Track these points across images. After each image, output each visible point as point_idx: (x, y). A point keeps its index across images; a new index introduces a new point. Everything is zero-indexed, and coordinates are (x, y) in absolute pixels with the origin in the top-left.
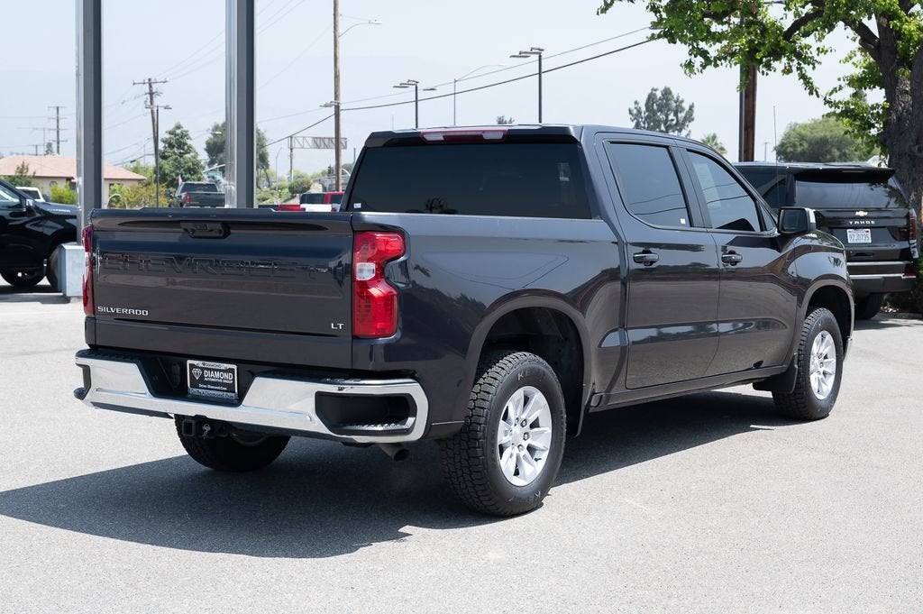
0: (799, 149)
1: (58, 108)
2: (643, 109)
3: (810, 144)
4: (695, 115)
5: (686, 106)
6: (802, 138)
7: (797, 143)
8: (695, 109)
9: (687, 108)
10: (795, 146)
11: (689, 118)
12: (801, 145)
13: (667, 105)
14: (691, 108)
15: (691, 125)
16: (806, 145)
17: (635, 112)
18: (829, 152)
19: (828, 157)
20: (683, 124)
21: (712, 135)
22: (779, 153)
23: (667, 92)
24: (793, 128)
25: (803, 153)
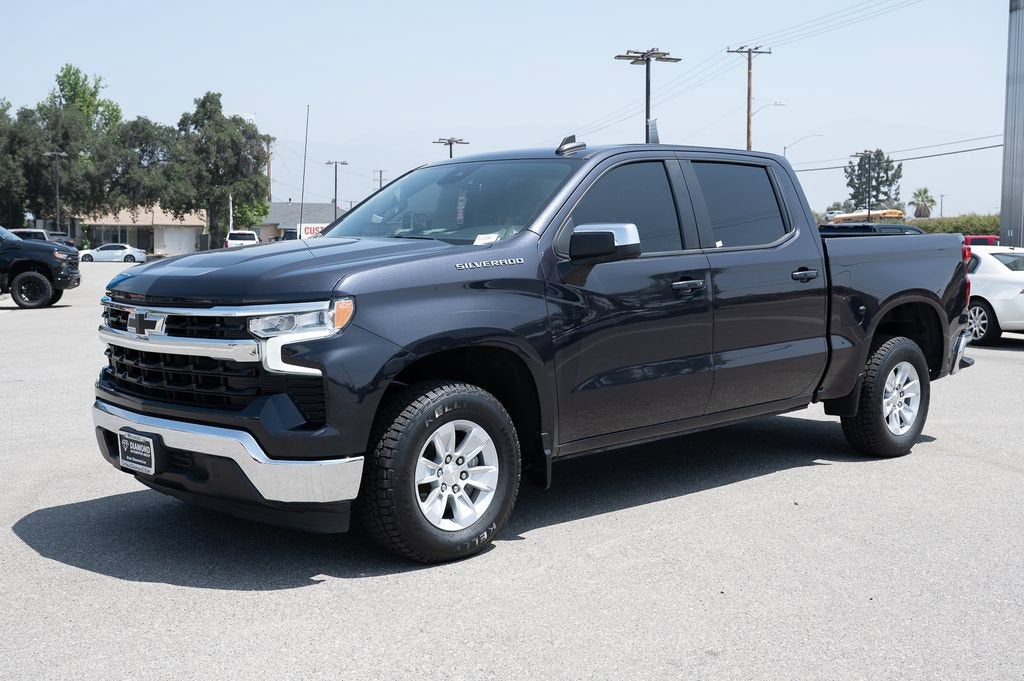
1: (381, 172)
2: (857, 168)
5: (895, 165)
8: (903, 168)
9: (896, 167)
11: (897, 175)
13: (878, 164)
14: (900, 166)
15: (900, 180)
17: (849, 170)
20: (893, 180)
21: (923, 189)
23: (879, 154)
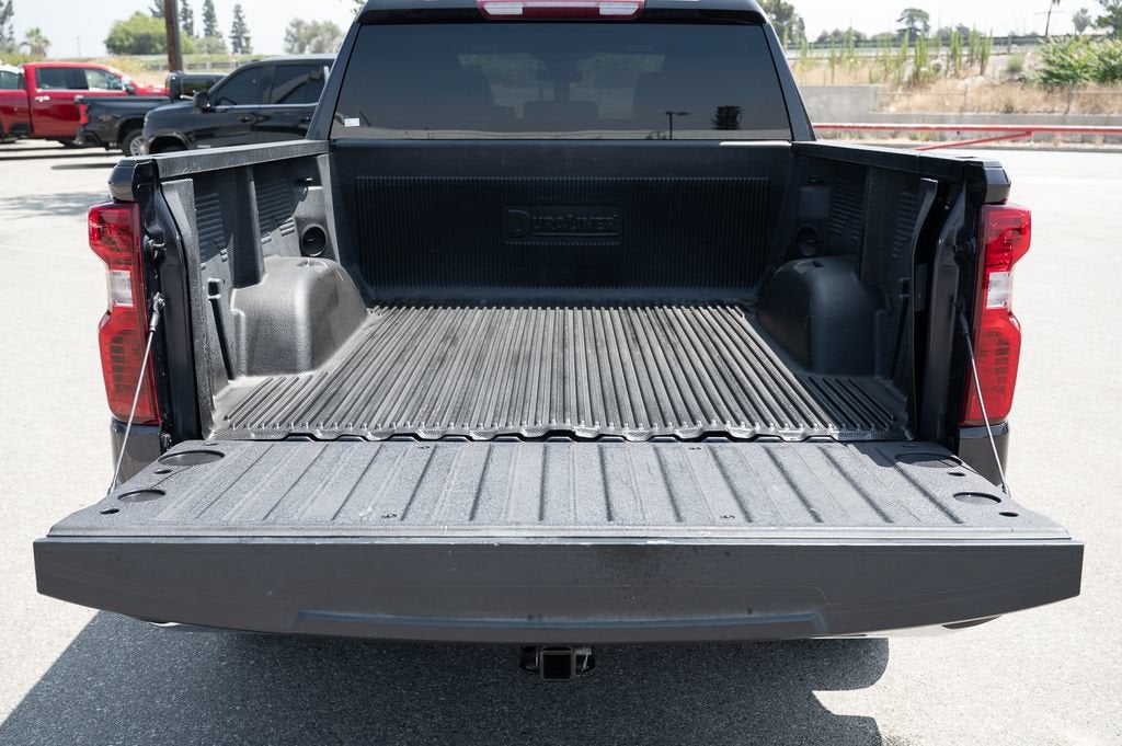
0: (126, 43)
3: (135, 38)
4: (14, 9)
6: (128, 34)
7: (124, 38)
10: (122, 41)
12: (127, 39)
16: (132, 40)
18: (153, 46)
19: (153, 50)
22: (108, 46)
24: (118, 24)
25: (130, 47)
